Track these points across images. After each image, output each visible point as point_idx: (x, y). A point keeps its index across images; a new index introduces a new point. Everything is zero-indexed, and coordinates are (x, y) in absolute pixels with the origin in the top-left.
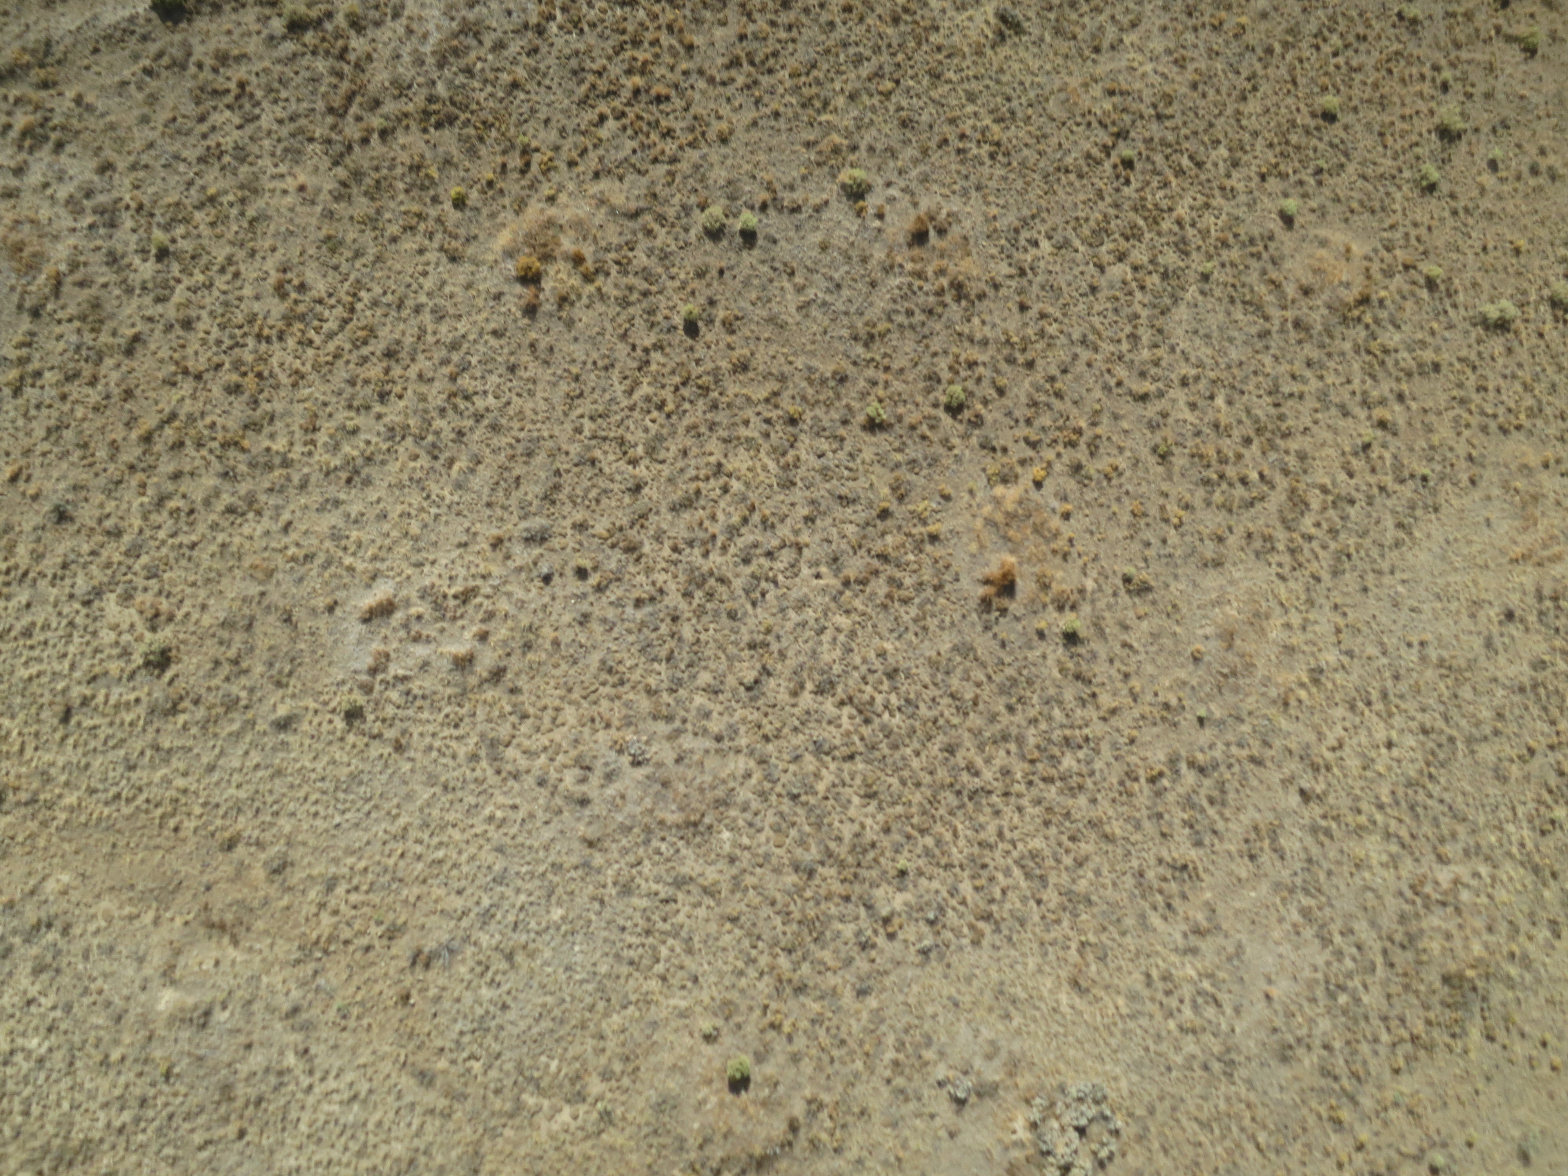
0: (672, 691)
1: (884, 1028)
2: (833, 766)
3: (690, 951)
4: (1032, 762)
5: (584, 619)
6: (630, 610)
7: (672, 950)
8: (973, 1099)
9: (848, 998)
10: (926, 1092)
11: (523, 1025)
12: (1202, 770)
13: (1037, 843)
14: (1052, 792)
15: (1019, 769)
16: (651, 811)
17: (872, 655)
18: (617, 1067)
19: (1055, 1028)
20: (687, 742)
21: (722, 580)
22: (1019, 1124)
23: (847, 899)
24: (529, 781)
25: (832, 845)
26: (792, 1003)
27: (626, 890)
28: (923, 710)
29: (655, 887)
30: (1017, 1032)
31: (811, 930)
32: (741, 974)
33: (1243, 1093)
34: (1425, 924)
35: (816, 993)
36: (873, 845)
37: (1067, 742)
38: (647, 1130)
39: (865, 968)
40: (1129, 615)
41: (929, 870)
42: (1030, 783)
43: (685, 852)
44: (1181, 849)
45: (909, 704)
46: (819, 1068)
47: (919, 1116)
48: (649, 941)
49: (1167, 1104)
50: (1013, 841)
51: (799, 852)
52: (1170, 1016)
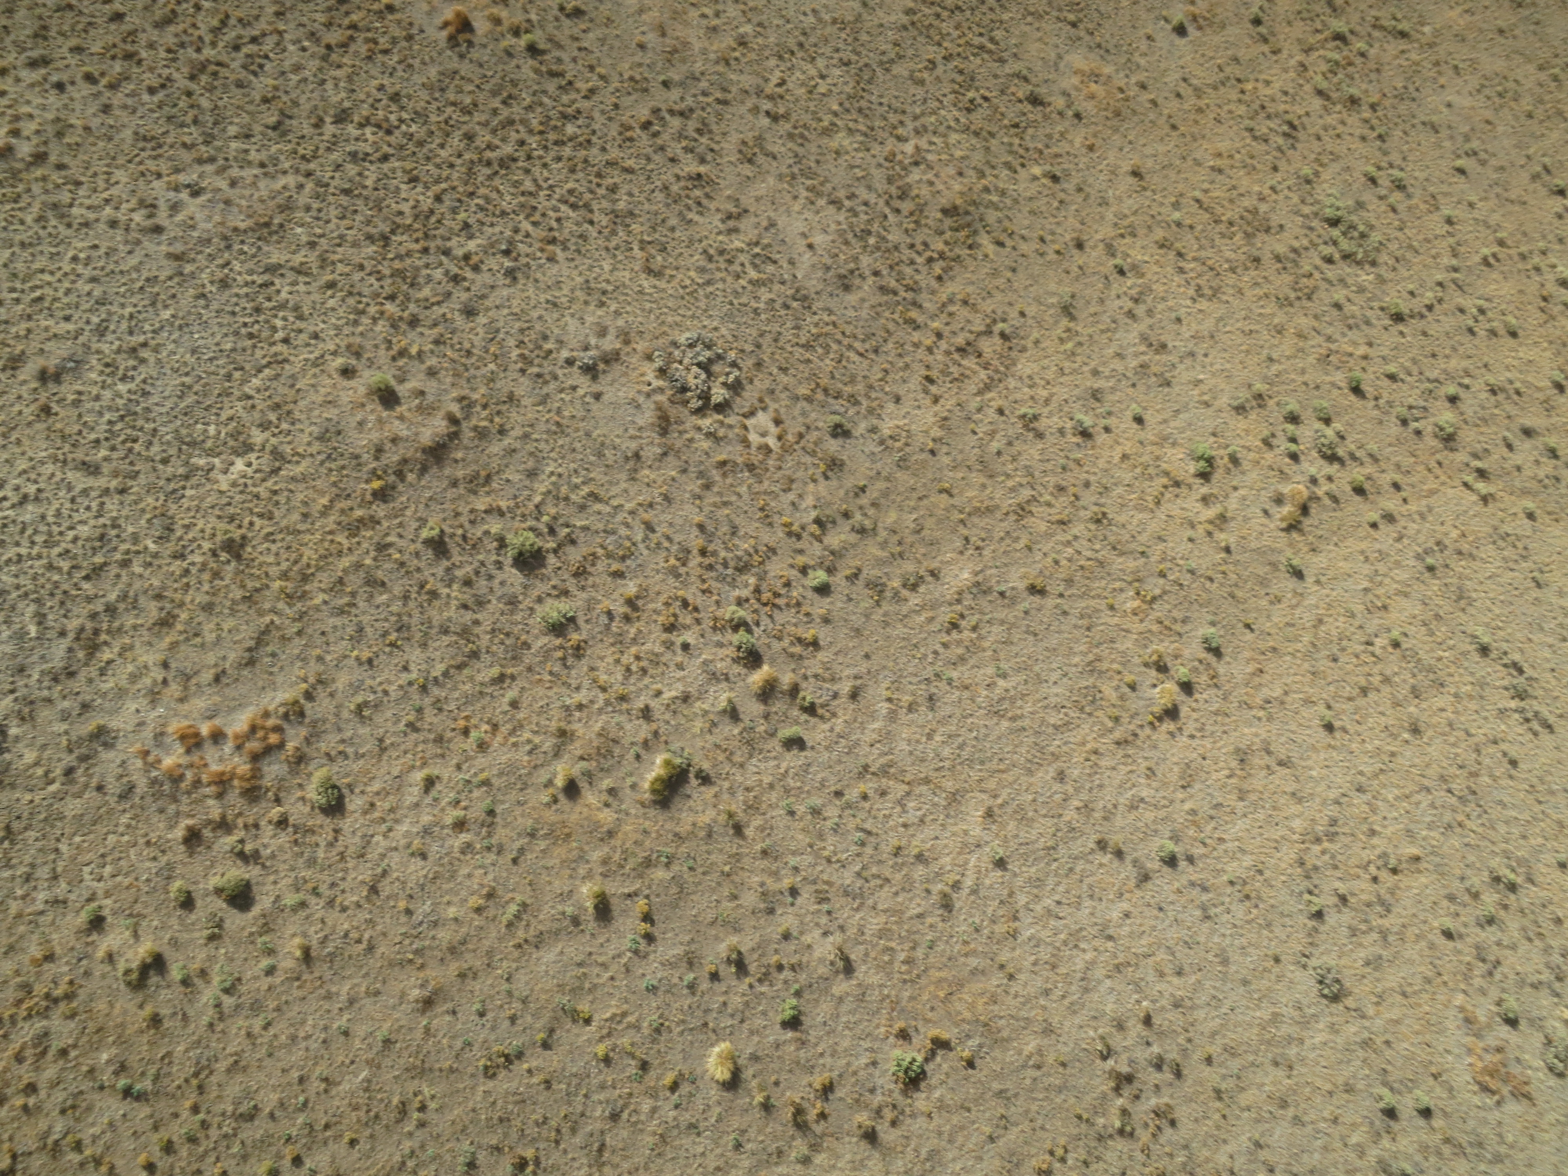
0: (206, 143)
1: (501, 336)
2: (373, 168)
3: (301, 318)
4: (541, 133)
5: (106, 109)
6: (146, 97)
7: (285, 319)
8: (601, 366)
9: (459, 320)
10: (560, 372)
11: (169, 404)
13: (570, 185)
14: (567, 151)
15: (533, 142)
16: (222, 224)
17: (374, 91)
18: (273, 417)
19: (648, 305)
20: (235, 172)
21: (219, 64)
22: (650, 376)
23: (426, 250)
24: (102, 226)
25: (398, 220)
26: (412, 335)
27: (224, 284)
28: (433, 118)
29: (249, 278)
30: (617, 313)
31: (404, 279)
32: (356, 323)
33: (826, 318)
34: (908, 180)
35: (429, 323)
36: (432, 212)
37: (564, 116)
38: (320, 457)
39: (464, 296)
40: (576, 31)
41: (487, 220)
42: (545, 147)
43: (265, 248)
44: (691, 166)
45: (420, 116)
46: (457, 375)
47: (562, 391)
48: (262, 318)
49: (768, 338)
50: (551, 187)
51: (371, 230)
52: (738, 277)
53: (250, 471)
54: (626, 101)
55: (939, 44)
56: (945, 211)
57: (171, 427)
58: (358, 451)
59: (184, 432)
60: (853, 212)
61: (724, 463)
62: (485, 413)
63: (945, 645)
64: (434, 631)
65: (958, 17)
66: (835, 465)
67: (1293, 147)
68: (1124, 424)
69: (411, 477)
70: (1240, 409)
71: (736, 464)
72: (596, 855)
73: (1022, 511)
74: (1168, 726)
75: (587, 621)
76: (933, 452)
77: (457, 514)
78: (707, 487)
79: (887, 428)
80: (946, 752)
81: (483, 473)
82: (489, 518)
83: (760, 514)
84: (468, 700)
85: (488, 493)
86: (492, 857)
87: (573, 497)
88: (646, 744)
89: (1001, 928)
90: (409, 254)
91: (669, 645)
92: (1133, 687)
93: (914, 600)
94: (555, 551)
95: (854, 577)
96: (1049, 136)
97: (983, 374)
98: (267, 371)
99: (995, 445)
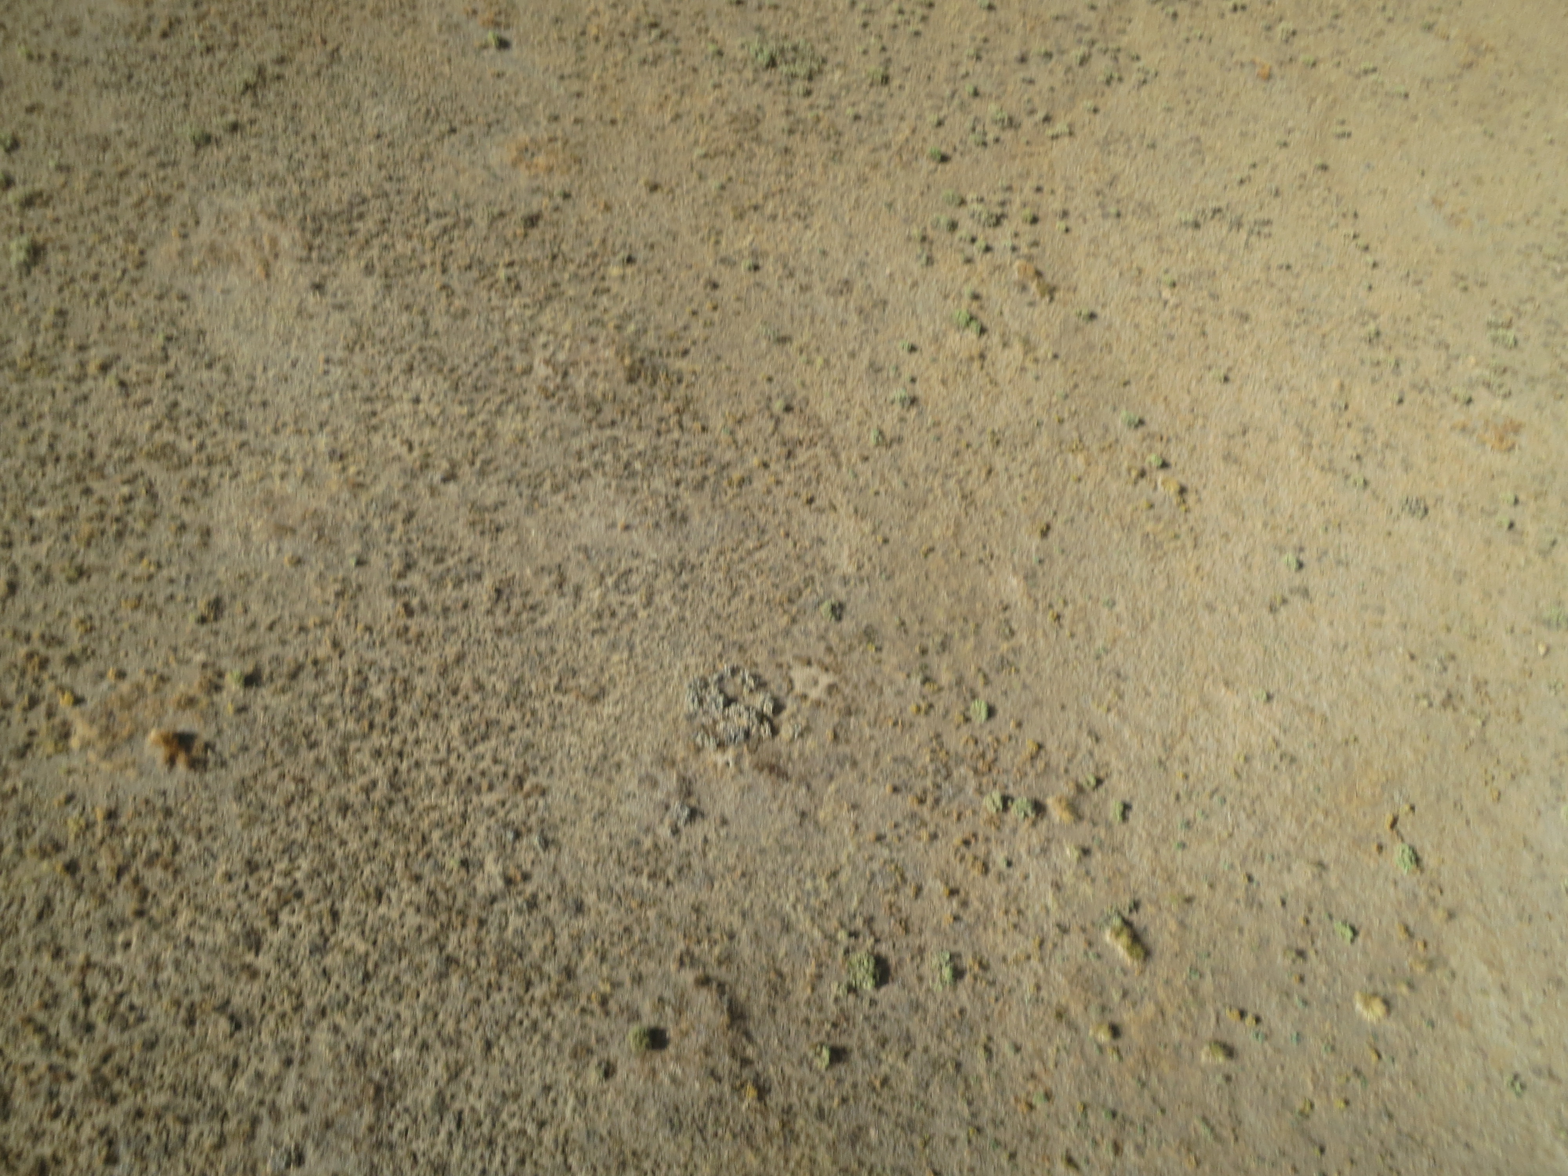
0: (225, 1117)
1: (618, 888)
2: (341, 933)
3: (517, 1096)
4: (371, 726)
7: (512, 1116)
8: (693, 802)
9: (584, 923)
10: (683, 846)
12: (409, 567)
13: (455, 728)
14: (406, 710)
15: (378, 740)
16: (356, 1143)
17: (229, 888)
20: (285, 1100)
21: (106, 1058)
22: (720, 759)
23: (482, 923)
25: (425, 936)
26: (583, 982)
28: (300, 835)
29: (442, 1136)
30: (635, 756)
31: (510, 960)
32: (547, 1038)
33: (711, 556)
34: (581, 392)
35: (575, 956)
36: (431, 893)
37: (358, 692)
38: (698, 1140)
39: (555, 904)
40: (240, 620)
41: (465, 835)
42: (393, 731)
43: (409, 1102)
44: (482, 593)
45: (289, 849)
46: (650, 954)
47: (705, 854)
48: (500, 1141)
49: (713, 623)
50: (449, 750)
51: (427, 973)
52: (634, 615)
54: (365, 614)
55: (423, 267)
56: (631, 380)
58: (704, 1097)
60: (598, 465)
61: (836, 736)
62: (705, 945)
63: (1072, 635)
64: (922, 1096)
66: (869, 634)
67: (677, 40)
68: (911, 365)
69: (750, 1052)
70: (930, 261)
71: (839, 724)
72: (1176, 1034)
73: (967, 497)
74: (1191, 498)
75: (955, 942)
76: (886, 541)
77: (807, 1021)
78: (854, 764)
79: (847, 567)
80: (1165, 688)
81: (772, 976)
82: (822, 989)
83: (898, 729)
84: (1000, 1089)
85: (793, 979)
87: (824, 896)
88: (1090, 944)
90: (479, 942)
91: (1000, 877)
92: (1151, 506)
93: (1023, 638)
94: (877, 941)
96: (578, 236)
97: (820, 450)
98: (573, 1161)
99: (896, 483)
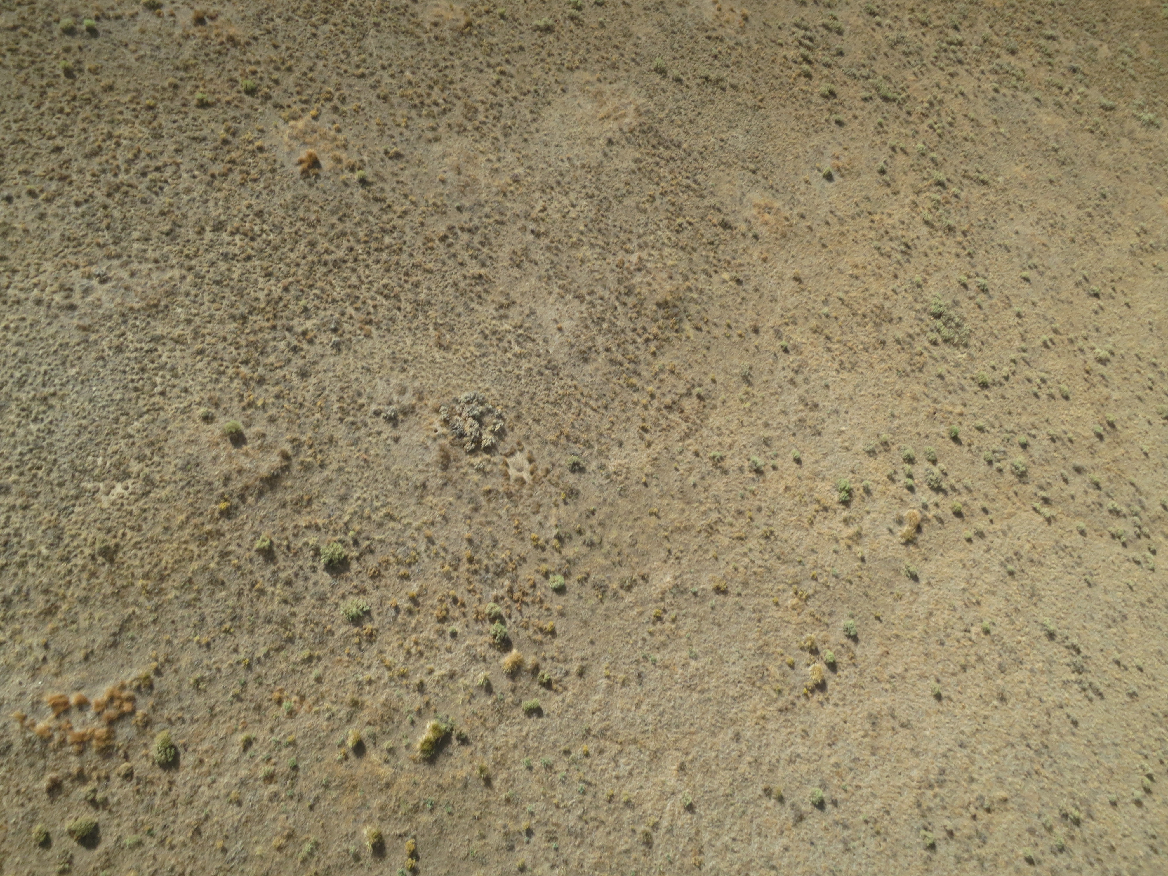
0: (115, 243)
1: (326, 392)
2: (239, 265)
3: (176, 376)
4: (366, 242)
5: (42, 217)
6: (73, 209)
7: (163, 377)
8: (401, 417)
9: (296, 380)
10: (369, 421)
11: (68, 440)
12: (470, 231)
13: (385, 281)
14: (384, 256)
15: (359, 248)
16: (122, 304)
17: (244, 209)
18: (147, 452)
19: (438, 372)
20: (135, 266)
21: (130, 186)
22: (437, 425)
23: (274, 327)
24: (30, 304)
25: (255, 304)
26: (259, 391)
27: (119, 349)
28: (287, 230)
29: (139, 346)
30: (415, 377)
31: (256, 349)
32: (217, 381)
33: (570, 383)
34: (633, 281)
35: (273, 381)
36: (281, 299)
37: (383, 230)
38: (181, 484)
39: (301, 362)
40: (395, 169)
41: (322, 306)
42: (368, 253)
43: (153, 323)
44: (474, 269)
45: (277, 228)
46: (291, 422)
47: (370, 435)
48: (145, 376)
49: (526, 397)
50: (370, 282)
51: (233, 311)
52: (506, 351)
53: (126, 493)
54: (429, 221)
55: (658, 184)
56: (658, 305)
57: (68, 458)
58: (211, 479)
59: (78, 462)
60: (592, 304)
61: (489, 492)
62: (310, 452)
63: (651, 634)
64: (260, 621)
65: (672, 164)
66: (572, 494)
67: (908, 261)
68: (787, 464)
69: (250, 500)
70: (872, 453)
71: (498, 492)
72: (375, 803)
73: (711, 530)
74: (819, 696)
75: (379, 614)
76: (645, 484)
77: (284, 529)
78: (476, 510)
79: (612, 466)
80: (650, 718)
81: (306, 498)
82: (308, 533)
83: (514, 531)
84: (284, 676)
85: (309, 513)
86: (293, 804)
87: (374, 517)
88: (419, 712)
89: (690, 861)
90: (261, 330)
91: (441, 633)
92: (792, 666)
93: (629, 598)
94: (358, 559)
95: (583, 581)
96: (735, 251)
97: (684, 426)
98: (146, 416)
99: (692, 480)
